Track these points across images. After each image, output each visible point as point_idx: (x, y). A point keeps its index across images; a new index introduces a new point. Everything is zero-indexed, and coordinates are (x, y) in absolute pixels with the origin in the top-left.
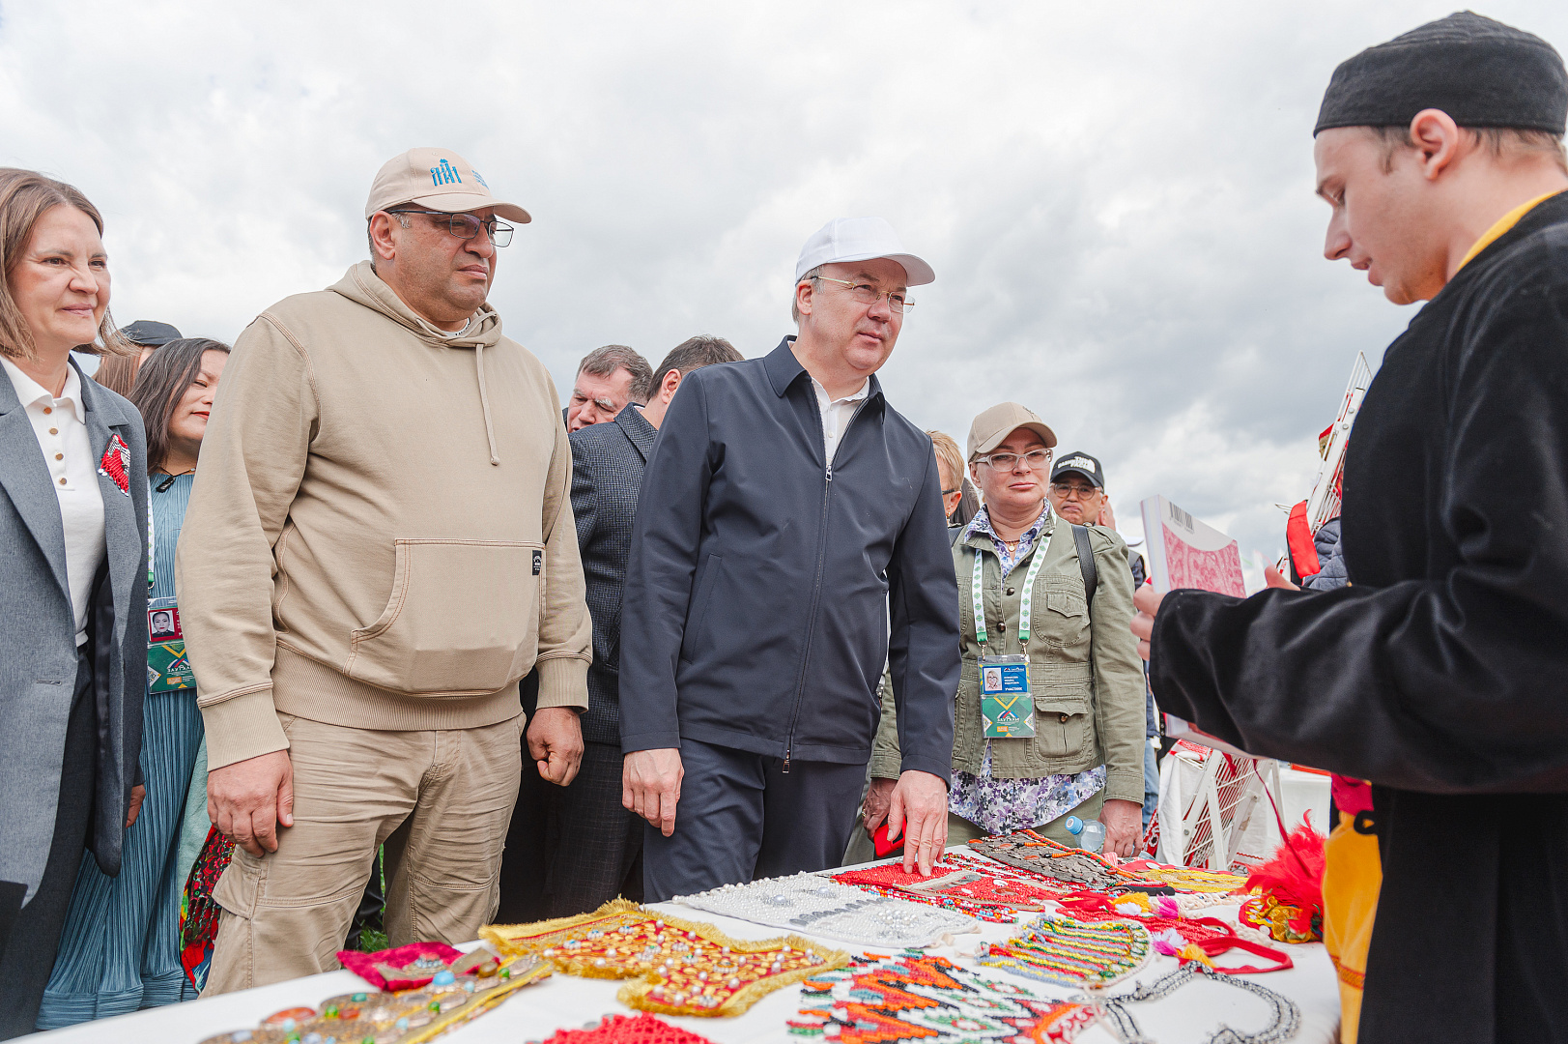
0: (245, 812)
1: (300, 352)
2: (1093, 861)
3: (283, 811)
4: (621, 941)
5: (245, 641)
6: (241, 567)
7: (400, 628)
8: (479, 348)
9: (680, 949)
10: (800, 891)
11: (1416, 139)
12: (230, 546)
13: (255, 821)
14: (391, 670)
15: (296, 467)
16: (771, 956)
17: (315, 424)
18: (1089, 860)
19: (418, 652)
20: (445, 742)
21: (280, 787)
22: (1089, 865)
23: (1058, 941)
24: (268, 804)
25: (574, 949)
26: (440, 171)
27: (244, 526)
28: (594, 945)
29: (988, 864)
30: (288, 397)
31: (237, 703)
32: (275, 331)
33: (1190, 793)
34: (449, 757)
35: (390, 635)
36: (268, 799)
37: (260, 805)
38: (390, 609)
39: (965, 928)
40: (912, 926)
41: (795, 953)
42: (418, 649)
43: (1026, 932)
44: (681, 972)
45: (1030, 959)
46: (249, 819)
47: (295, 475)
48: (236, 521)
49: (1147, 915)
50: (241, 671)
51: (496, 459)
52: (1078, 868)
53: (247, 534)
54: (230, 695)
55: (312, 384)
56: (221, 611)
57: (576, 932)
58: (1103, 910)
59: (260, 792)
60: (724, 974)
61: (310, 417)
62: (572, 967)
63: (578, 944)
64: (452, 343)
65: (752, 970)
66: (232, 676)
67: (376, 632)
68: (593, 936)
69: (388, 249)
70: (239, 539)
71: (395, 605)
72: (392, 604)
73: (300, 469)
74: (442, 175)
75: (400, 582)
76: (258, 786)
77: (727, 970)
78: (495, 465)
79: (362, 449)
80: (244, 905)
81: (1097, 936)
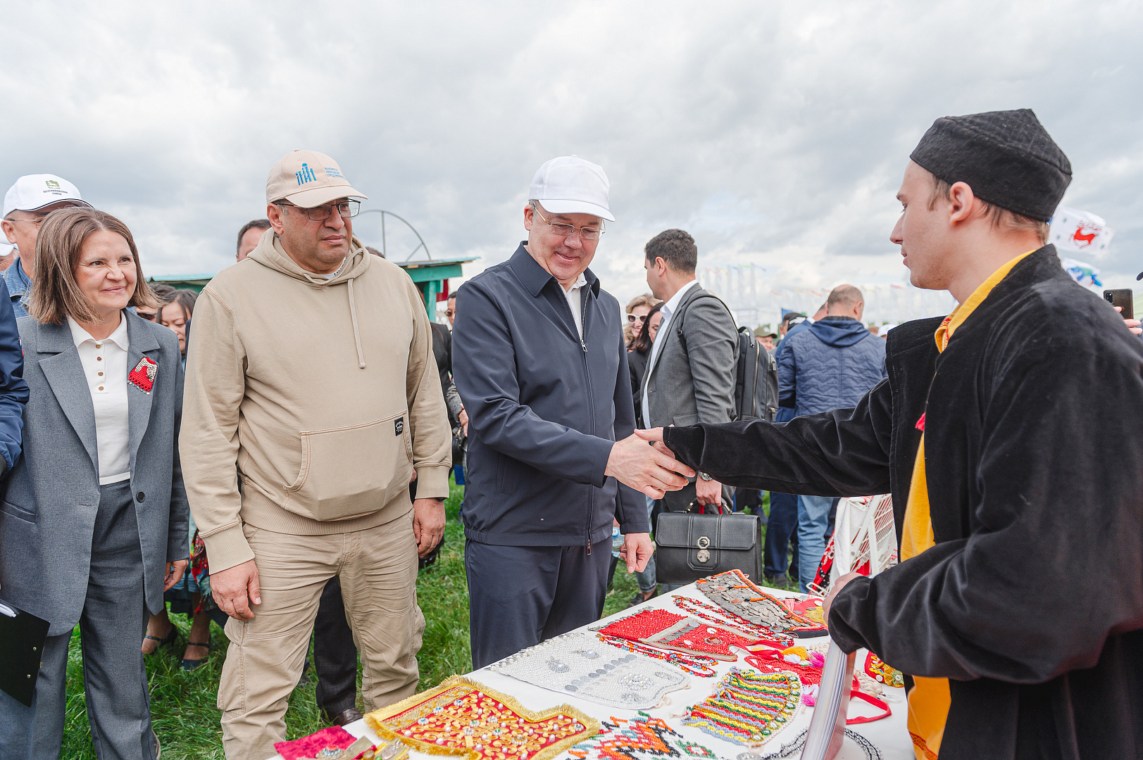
0: (228, 600)
1: (229, 314)
2: (776, 607)
3: (253, 596)
4: (454, 714)
5: (218, 499)
6: (210, 456)
7: (308, 487)
8: (350, 282)
9: (492, 721)
10: (575, 652)
11: (952, 196)
12: (203, 443)
13: (236, 604)
14: (309, 509)
15: (239, 386)
16: (551, 725)
17: (245, 359)
18: (774, 605)
19: (321, 501)
20: (349, 540)
21: (248, 584)
22: (774, 610)
23: (739, 696)
24: (241, 595)
25: (424, 725)
26: (302, 173)
27: (209, 430)
28: (438, 720)
29: (707, 607)
30: (227, 344)
31: (216, 536)
32: (214, 301)
33: (857, 525)
34: (352, 549)
35: (303, 491)
36: (240, 592)
37: (236, 596)
38: (301, 476)
39: (680, 686)
40: (645, 687)
41: (566, 720)
42: (320, 499)
43: (719, 690)
44: (491, 745)
45: (718, 718)
46: (232, 604)
47: (239, 392)
48: (204, 427)
49: (805, 663)
50: (216, 518)
51: (363, 364)
52: (766, 612)
53: (211, 436)
54: (212, 532)
55: (238, 335)
56: (201, 483)
57: (426, 707)
58: (775, 659)
59: (235, 589)
60: (519, 746)
61: (241, 356)
62: (422, 747)
63: (427, 721)
64: (331, 284)
65: (537, 740)
66: (212, 522)
67: (296, 489)
68: (437, 712)
69: (279, 228)
70: (207, 439)
71: (304, 474)
72: (302, 472)
73: (241, 387)
74: (303, 177)
75: (306, 459)
76: (233, 585)
77: (520, 743)
78: (362, 368)
79: (276, 376)
80: (237, 637)
81: (767, 689)
